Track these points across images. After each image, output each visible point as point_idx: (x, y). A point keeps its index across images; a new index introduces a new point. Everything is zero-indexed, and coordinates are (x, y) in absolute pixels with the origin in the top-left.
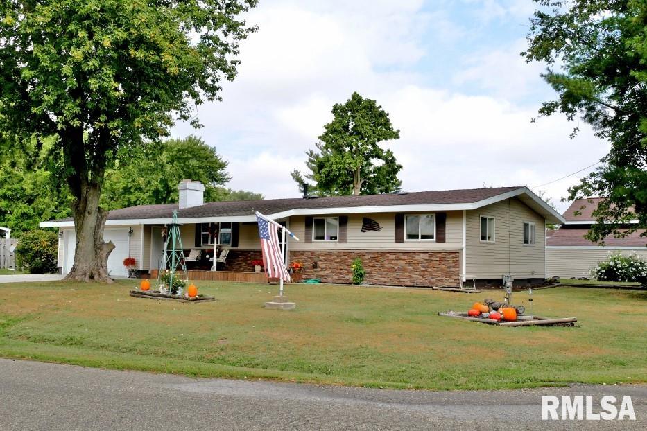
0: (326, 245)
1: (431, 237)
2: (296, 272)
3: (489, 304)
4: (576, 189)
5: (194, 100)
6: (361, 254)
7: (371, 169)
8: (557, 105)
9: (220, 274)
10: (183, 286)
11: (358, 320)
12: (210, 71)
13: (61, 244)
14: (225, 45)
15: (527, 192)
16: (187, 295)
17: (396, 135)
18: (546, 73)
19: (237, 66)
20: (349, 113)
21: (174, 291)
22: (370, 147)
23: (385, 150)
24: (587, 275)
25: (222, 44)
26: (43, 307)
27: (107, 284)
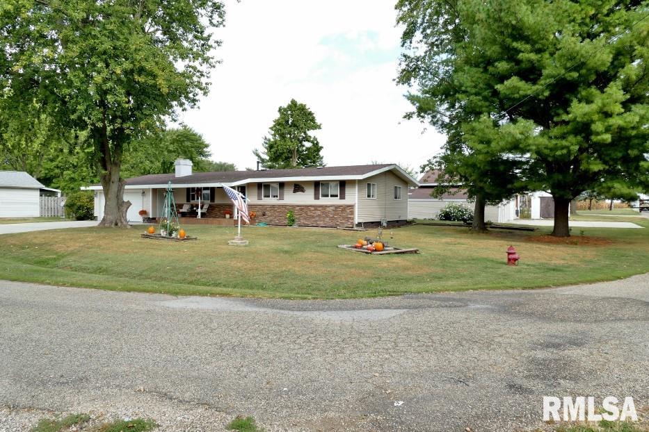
0: (271, 201)
1: (337, 196)
2: (253, 218)
3: (367, 240)
4: (425, 166)
5: (182, 108)
6: (294, 207)
7: (304, 148)
8: (414, 113)
9: (204, 219)
10: (176, 230)
11: (286, 252)
12: (191, 89)
13: (96, 201)
14: (201, 72)
15: (397, 168)
16: (179, 237)
17: (319, 127)
18: (407, 94)
19: (209, 86)
20: (289, 112)
21: (170, 234)
22: (303, 134)
23: (313, 137)
24: (434, 217)
25: (199, 71)
26: (82, 247)
27: (127, 229)
